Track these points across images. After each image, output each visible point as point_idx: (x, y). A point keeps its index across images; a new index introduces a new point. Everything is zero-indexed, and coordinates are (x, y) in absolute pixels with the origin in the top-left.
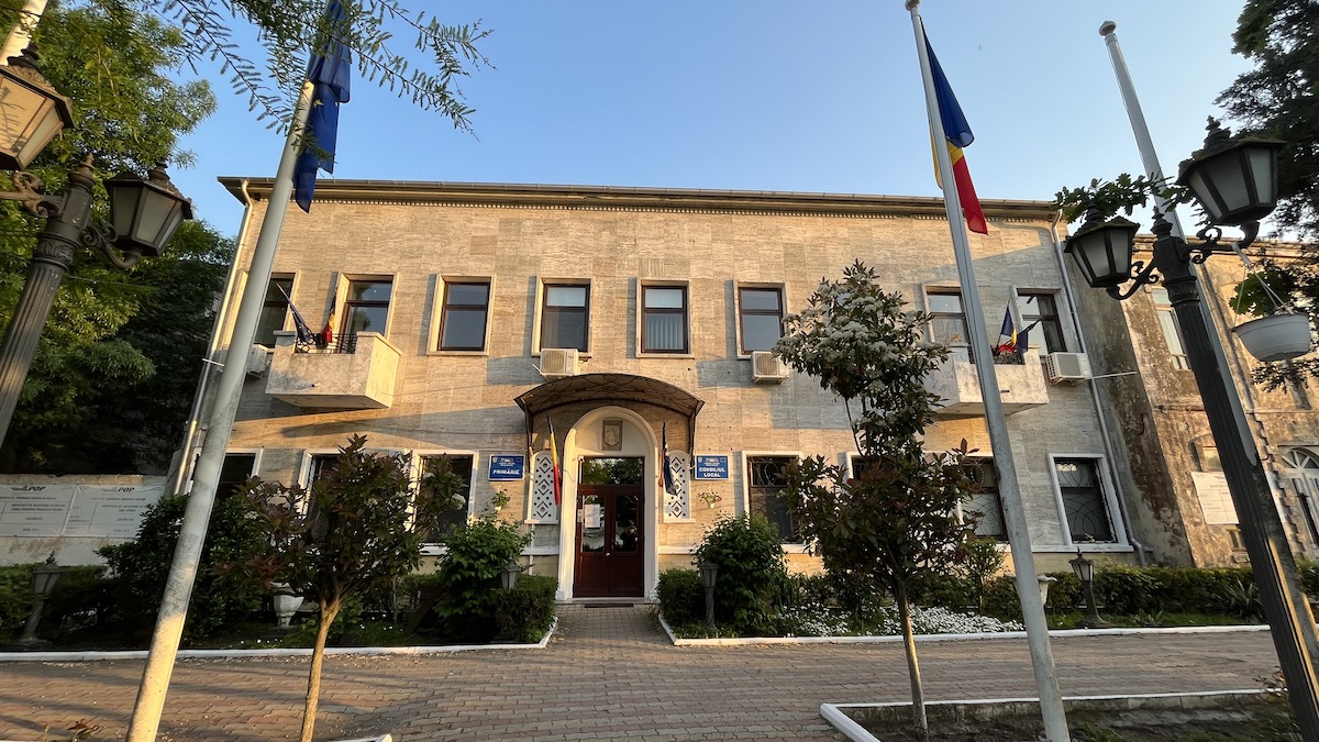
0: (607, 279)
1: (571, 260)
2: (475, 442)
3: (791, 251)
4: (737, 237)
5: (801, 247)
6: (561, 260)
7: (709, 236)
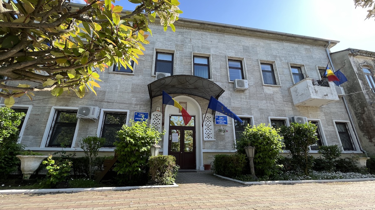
0: (180, 51)
1: (167, 44)
2: (128, 107)
3: (245, 48)
4: (226, 42)
5: (248, 47)
6: (163, 43)
7: (217, 41)
